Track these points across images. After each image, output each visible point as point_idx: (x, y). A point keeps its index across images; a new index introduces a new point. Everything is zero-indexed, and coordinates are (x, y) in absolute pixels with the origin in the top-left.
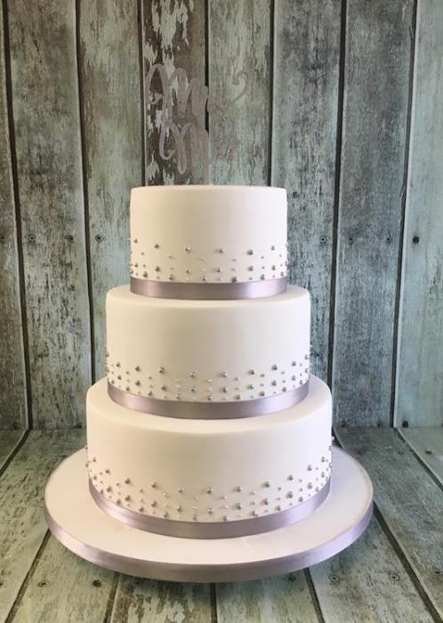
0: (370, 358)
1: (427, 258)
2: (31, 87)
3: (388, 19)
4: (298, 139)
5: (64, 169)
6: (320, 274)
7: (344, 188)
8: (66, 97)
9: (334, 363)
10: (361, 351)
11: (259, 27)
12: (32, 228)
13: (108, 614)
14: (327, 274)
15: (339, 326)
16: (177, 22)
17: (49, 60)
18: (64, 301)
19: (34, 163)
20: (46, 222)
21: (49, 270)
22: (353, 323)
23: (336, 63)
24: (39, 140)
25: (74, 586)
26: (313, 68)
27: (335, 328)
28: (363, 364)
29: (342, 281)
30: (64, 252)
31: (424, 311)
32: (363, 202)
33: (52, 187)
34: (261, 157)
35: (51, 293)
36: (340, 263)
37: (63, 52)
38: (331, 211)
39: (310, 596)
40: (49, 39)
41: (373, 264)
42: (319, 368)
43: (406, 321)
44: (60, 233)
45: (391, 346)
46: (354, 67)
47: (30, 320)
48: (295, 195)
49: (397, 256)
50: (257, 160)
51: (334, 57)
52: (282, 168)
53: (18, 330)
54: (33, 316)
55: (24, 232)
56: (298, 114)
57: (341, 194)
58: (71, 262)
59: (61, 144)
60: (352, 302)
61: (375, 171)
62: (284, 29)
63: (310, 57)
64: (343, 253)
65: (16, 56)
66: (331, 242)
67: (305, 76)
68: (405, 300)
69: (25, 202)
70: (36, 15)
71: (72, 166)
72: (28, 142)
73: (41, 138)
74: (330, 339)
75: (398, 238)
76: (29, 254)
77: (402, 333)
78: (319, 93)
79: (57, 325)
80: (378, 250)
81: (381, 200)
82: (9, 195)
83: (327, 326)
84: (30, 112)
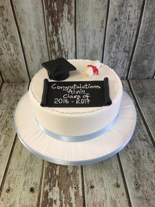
0: (150, 53)
10: (148, 49)
14: (139, 10)
15: (140, 38)
18: (5, 28)
22: (147, 37)
25: (22, 192)
27: (138, 39)
28: (147, 55)
29: (146, 14)
36: (147, 4)
39: (127, 200)
42: (127, 57)
58: (3, 6)
60: (149, 26)
74: (134, 44)
79: (4, 39)
83: (134, 38)
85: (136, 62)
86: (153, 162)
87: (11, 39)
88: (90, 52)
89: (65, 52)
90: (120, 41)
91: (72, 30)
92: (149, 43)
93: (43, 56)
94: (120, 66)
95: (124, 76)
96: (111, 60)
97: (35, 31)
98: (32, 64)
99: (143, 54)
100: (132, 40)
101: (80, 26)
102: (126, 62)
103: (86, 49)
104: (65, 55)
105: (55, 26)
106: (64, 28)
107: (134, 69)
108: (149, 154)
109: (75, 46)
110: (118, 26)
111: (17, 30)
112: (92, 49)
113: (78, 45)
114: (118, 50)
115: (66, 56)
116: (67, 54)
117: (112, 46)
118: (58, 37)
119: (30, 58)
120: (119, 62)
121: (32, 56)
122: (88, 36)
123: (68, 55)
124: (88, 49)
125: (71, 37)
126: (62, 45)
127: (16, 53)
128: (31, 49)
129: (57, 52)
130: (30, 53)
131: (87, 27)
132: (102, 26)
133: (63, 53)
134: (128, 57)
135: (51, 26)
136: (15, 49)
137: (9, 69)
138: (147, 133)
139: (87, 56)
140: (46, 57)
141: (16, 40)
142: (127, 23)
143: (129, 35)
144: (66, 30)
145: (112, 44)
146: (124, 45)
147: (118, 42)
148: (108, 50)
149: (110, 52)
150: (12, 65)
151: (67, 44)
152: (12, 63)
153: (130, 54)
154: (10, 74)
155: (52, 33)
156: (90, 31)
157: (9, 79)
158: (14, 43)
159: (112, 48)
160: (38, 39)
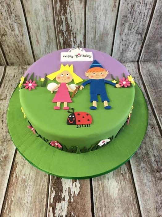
87: (15, 18)
88: (100, 34)
89: (73, 34)
90: (134, 21)
91: (82, 9)
93: (49, 37)
94: (131, 49)
95: (135, 60)
96: (122, 43)
97: (41, 9)
98: (37, 46)
99: (157, 37)
100: (146, 21)
101: (90, 4)
102: (138, 45)
103: (96, 31)
104: (73, 36)
105: (63, 4)
106: (73, 6)
107: (146, 52)
109: (84, 27)
110: (132, 5)
111: (22, 8)
112: (103, 31)
113: (87, 26)
114: (131, 32)
115: (74, 38)
116: (76, 35)
117: (124, 28)
118: (66, 16)
119: (36, 39)
120: (131, 44)
121: (38, 37)
122: (98, 16)
123: (77, 37)
124: (98, 31)
125: (80, 17)
126: (70, 25)
127: (21, 35)
128: (37, 30)
129: (65, 33)
130: (35, 34)
131: (98, 6)
132: (115, 5)
133: (72, 34)
134: (141, 39)
135: (58, 5)
136: (20, 30)
137: (13, 51)
139: (96, 39)
140: (53, 39)
141: (21, 20)
142: (142, 2)
143: (143, 15)
144: (75, 9)
145: (125, 26)
146: (138, 26)
147: (130, 24)
148: (119, 32)
149: (122, 34)
150: (16, 46)
151: (76, 24)
152: (17, 45)
153: (143, 36)
154: (14, 56)
155: (60, 12)
156: (102, 11)
157: (13, 62)
158: (19, 23)
159: (124, 29)
160: (45, 18)
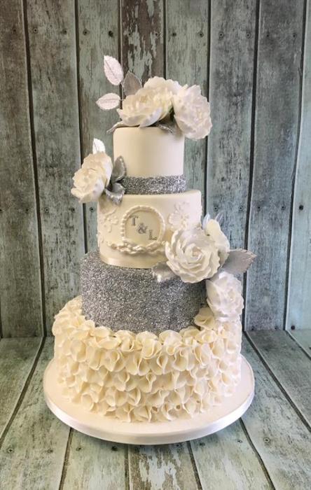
1: (308, 219)
2: (46, 108)
3: (285, 63)
4: (224, 142)
5: (68, 163)
6: (238, 230)
7: (256, 174)
8: (70, 116)
9: (247, 289)
11: (200, 69)
12: (47, 203)
13: (127, 469)
16: (145, 65)
17: (59, 90)
18: (68, 251)
19: (48, 160)
20: (56, 200)
21: (58, 231)
23: (250, 92)
24: (52, 145)
26: (235, 96)
28: (266, 289)
29: (253, 235)
30: (68, 219)
31: (307, 254)
32: (267, 183)
33: (60, 176)
34: (200, 154)
35: (59, 247)
36: (251, 223)
37: (68, 85)
38: (247, 189)
40: (59, 76)
41: (273, 224)
43: (295, 261)
44: (65, 206)
45: (285, 278)
46: (262, 95)
47: (45, 265)
48: (223, 179)
49: (289, 218)
50: (197, 156)
51: (249, 88)
52: (214, 162)
53: (37, 271)
54: (48, 261)
55: (41, 206)
56: (225, 126)
57: (253, 179)
58: (73, 226)
59: (66, 147)
61: (276, 163)
62: (216, 69)
63: (233, 88)
64: (254, 216)
65: (36, 88)
66: (246, 210)
67: (230, 101)
68: (294, 247)
69: (42, 187)
70: (49, 60)
71: (74, 161)
72: (45, 145)
73: (53, 143)
75: (289, 207)
76: (45, 221)
77: (292, 268)
78: (239, 112)
79: (64, 267)
80: (276, 214)
81: (279, 182)
82: (31, 182)
84: (46, 126)
85: (252, 300)
86: (289, 419)
92: (264, 272)
99: (260, 288)
107: (252, 311)
108: (282, 411)
138: (278, 390)
